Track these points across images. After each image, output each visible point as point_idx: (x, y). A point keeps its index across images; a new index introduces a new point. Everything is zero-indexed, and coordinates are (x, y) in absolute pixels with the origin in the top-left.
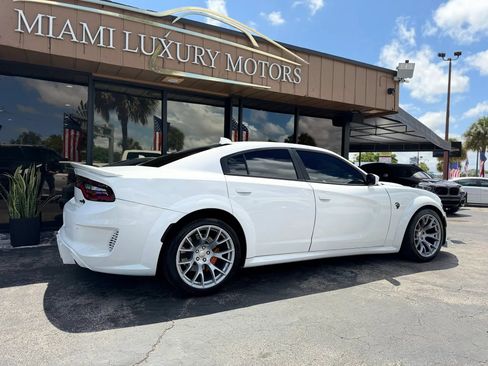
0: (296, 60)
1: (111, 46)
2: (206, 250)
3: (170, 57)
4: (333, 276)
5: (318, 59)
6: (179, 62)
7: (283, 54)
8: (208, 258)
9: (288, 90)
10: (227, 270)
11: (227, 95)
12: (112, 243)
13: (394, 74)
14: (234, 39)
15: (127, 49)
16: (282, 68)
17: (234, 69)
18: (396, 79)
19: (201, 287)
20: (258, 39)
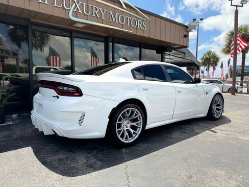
0: (144, 17)
1: (46, 2)
2: (127, 121)
3: (80, 11)
4: (183, 131)
5: (154, 18)
6: (85, 15)
7: (137, 13)
8: (129, 126)
9: (140, 33)
10: (139, 131)
11: (106, 35)
12: (81, 121)
13: (187, 27)
14: (113, 3)
15: (55, 5)
16: (137, 21)
17: (114, 20)
18: (188, 30)
19: (127, 142)
20: (126, 5)
